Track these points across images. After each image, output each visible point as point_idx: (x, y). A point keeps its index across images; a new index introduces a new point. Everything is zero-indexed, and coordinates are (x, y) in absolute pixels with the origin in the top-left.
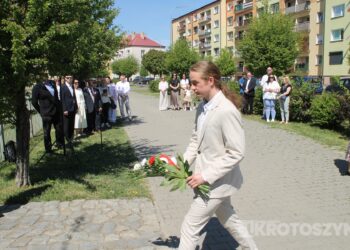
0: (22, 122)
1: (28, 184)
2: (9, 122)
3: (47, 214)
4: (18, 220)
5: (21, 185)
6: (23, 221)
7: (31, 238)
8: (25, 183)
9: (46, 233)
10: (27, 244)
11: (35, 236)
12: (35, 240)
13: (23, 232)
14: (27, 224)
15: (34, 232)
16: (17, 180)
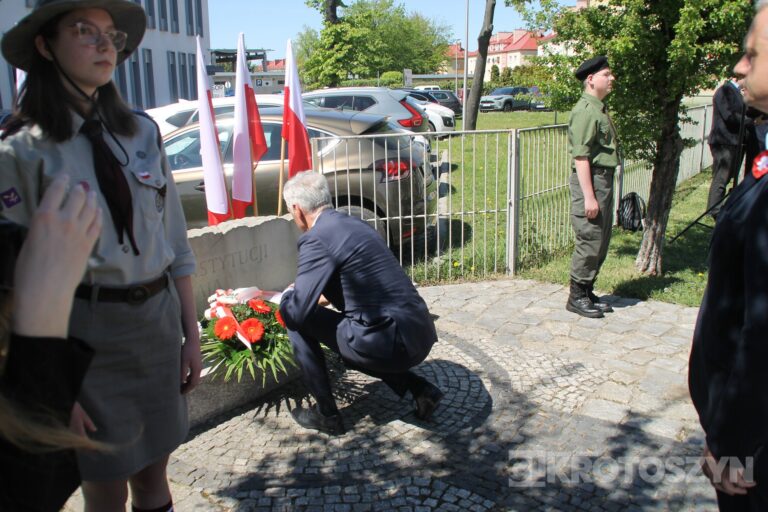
0: (666, 159)
1: (656, 270)
2: (642, 156)
3: (684, 326)
4: (637, 322)
5: (645, 270)
6: (644, 327)
7: (654, 356)
8: (651, 268)
9: (680, 355)
10: (647, 363)
11: (661, 355)
12: (661, 361)
13: (641, 344)
14: (650, 333)
15: (660, 348)
16: (640, 260)
